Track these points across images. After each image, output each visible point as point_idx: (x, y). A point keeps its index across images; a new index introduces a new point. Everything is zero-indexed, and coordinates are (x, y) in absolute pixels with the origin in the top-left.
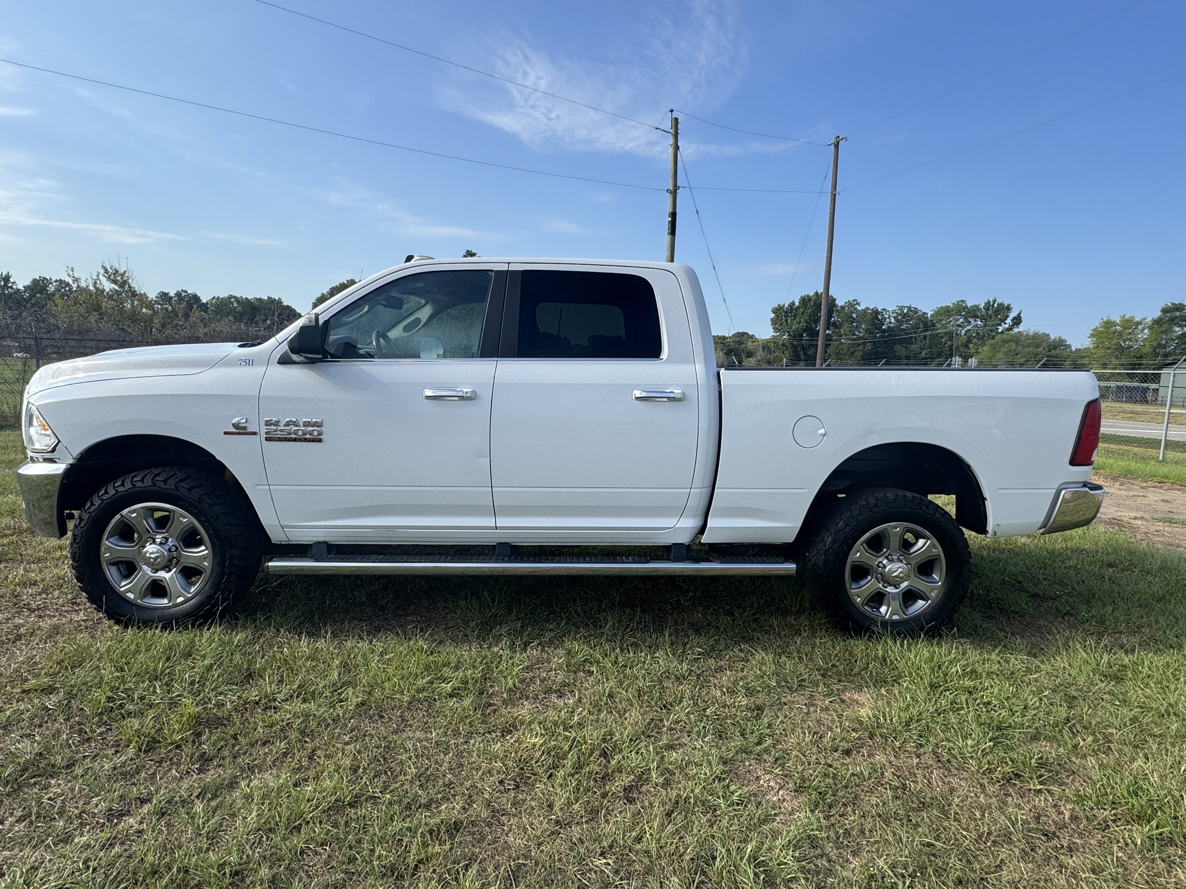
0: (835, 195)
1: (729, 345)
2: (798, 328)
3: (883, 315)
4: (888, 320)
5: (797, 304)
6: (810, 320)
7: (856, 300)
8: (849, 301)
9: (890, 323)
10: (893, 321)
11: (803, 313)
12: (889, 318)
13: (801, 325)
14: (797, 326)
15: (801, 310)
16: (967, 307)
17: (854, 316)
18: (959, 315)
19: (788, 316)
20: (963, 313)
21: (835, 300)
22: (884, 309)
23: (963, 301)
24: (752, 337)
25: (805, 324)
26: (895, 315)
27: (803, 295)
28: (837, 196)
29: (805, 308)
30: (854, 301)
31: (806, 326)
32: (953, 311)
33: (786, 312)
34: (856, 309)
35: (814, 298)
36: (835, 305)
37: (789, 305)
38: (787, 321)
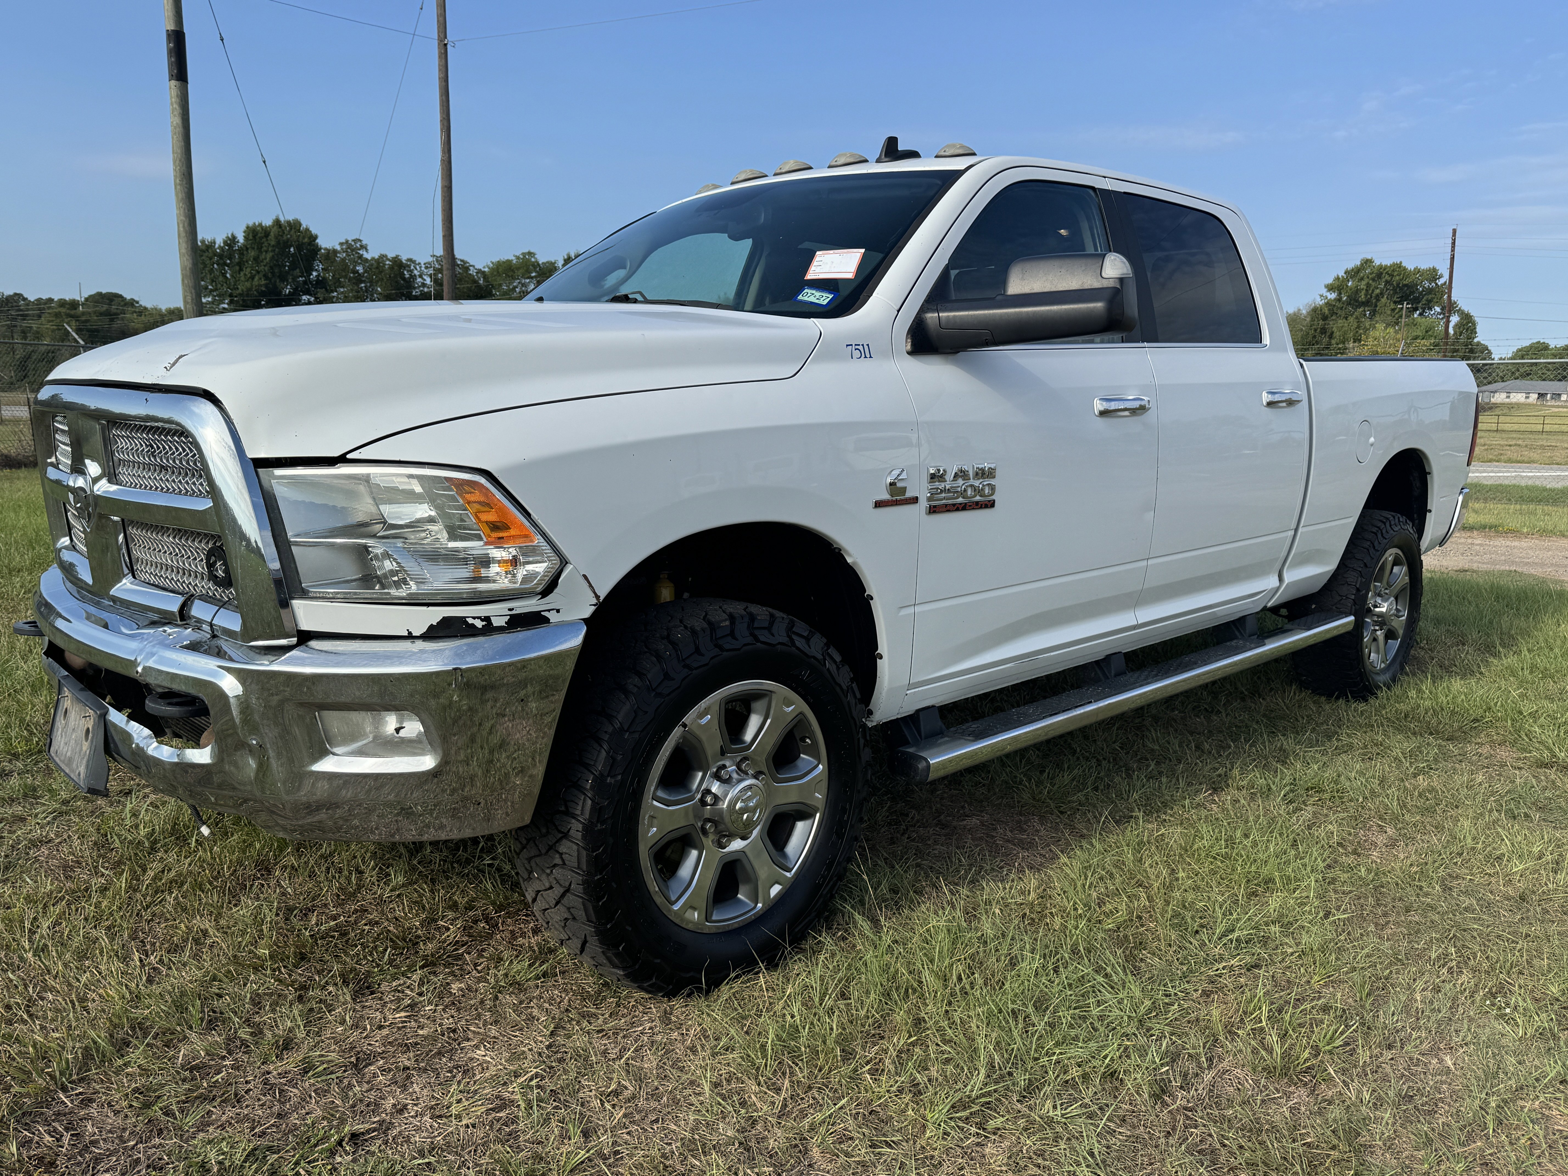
0: (446, 45)
1: (87, 321)
2: (249, 290)
3: (411, 271)
4: (419, 280)
5: (241, 239)
6: (273, 273)
7: (360, 241)
8: (347, 241)
9: (424, 285)
10: (428, 281)
11: (256, 259)
12: (421, 276)
13: (256, 281)
14: (248, 284)
15: (252, 253)
16: (538, 264)
17: (360, 269)
18: (528, 278)
19: (225, 264)
20: (533, 274)
21: (316, 237)
22: (410, 260)
23: (530, 253)
24: (132, 303)
25: (263, 282)
26: (431, 271)
27: (251, 224)
28: (448, 46)
29: (260, 249)
30: (355, 241)
31: (266, 286)
32: (518, 269)
33: (221, 256)
34: (361, 257)
35: (275, 230)
36: (317, 249)
37: (225, 242)
38: (224, 275)
